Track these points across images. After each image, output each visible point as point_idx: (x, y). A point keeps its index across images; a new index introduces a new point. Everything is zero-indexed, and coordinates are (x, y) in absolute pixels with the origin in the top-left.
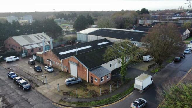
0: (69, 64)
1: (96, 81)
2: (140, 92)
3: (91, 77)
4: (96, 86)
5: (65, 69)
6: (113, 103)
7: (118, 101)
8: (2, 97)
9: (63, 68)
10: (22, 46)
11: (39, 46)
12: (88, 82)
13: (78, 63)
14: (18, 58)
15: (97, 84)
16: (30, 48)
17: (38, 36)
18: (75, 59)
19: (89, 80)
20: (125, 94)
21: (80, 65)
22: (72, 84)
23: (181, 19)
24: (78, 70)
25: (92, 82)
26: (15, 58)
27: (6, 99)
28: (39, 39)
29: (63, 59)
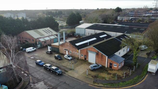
0: (87, 53)
1: (115, 66)
2: (153, 74)
3: (110, 63)
4: (115, 70)
5: (83, 57)
6: (137, 83)
7: (140, 82)
8: (42, 81)
9: (80, 56)
10: (36, 39)
11: (50, 39)
12: (106, 67)
13: (97, 52)
14: (35, 49)
15: (116, 69)
16: (44, 40)
17: (45, 30)
18: (95, 49)
19: (108, 65)
20: (142, 76)
21: (99, 53)
22: (95, 69)
23: (152, 16)
24: (97, 58)
25: (111, 67)
26: (33, 48)
27: (47, 82)
28: (47, 33)
29: (81, 49)
